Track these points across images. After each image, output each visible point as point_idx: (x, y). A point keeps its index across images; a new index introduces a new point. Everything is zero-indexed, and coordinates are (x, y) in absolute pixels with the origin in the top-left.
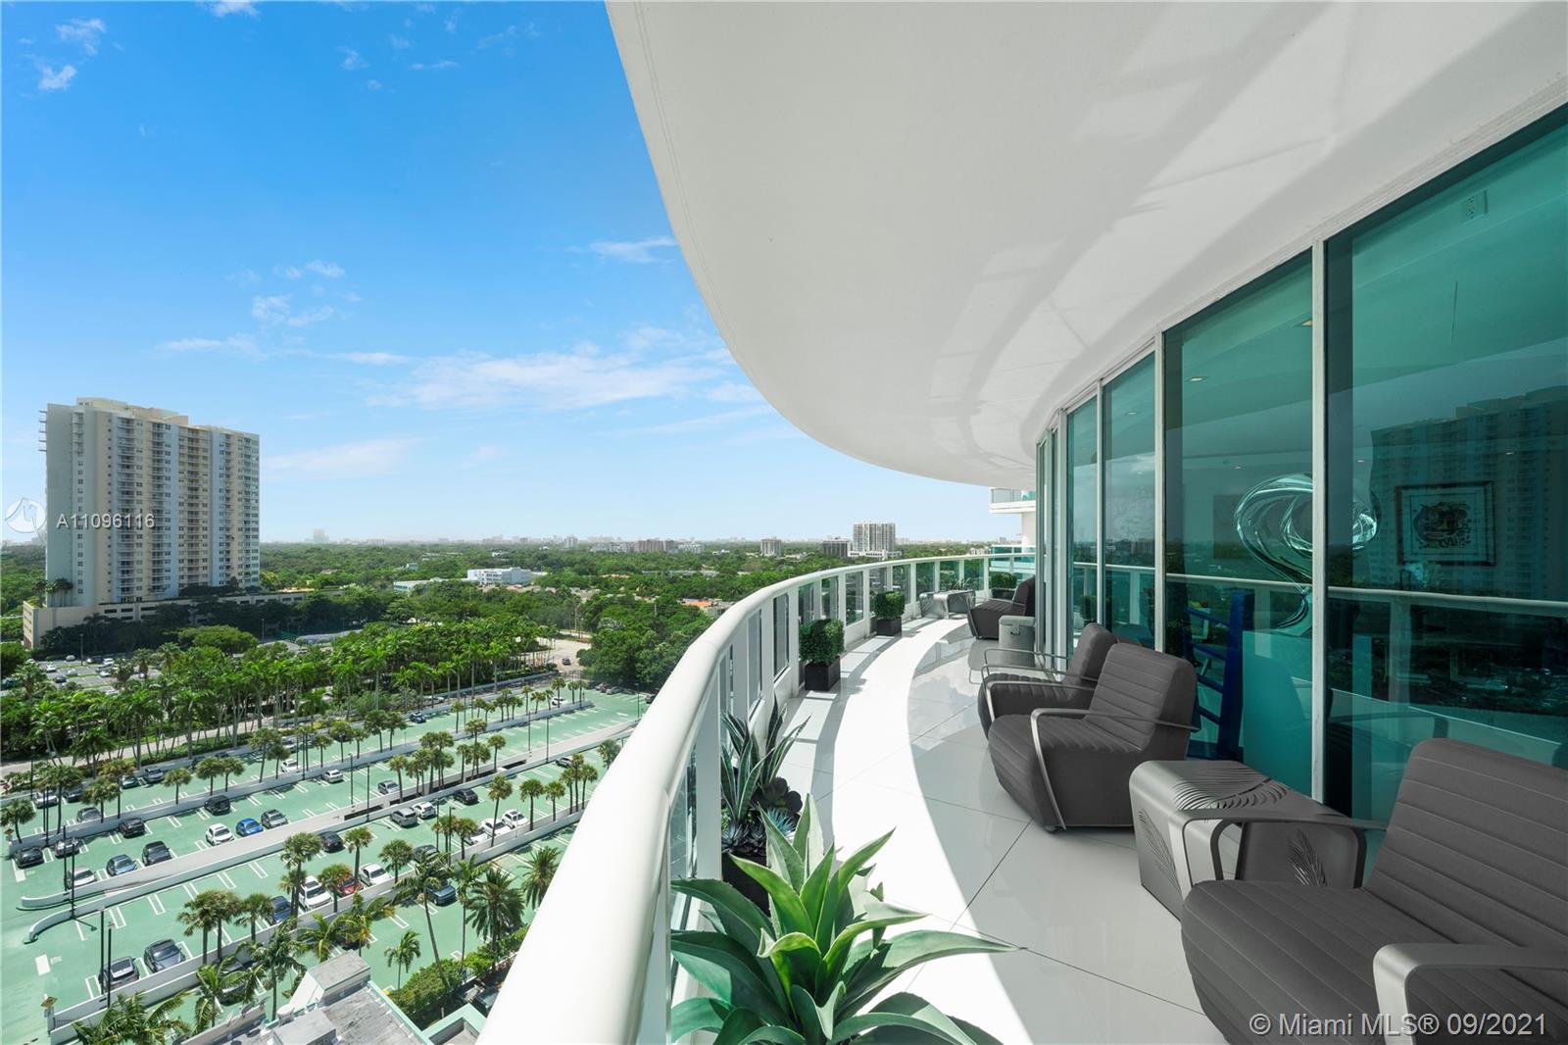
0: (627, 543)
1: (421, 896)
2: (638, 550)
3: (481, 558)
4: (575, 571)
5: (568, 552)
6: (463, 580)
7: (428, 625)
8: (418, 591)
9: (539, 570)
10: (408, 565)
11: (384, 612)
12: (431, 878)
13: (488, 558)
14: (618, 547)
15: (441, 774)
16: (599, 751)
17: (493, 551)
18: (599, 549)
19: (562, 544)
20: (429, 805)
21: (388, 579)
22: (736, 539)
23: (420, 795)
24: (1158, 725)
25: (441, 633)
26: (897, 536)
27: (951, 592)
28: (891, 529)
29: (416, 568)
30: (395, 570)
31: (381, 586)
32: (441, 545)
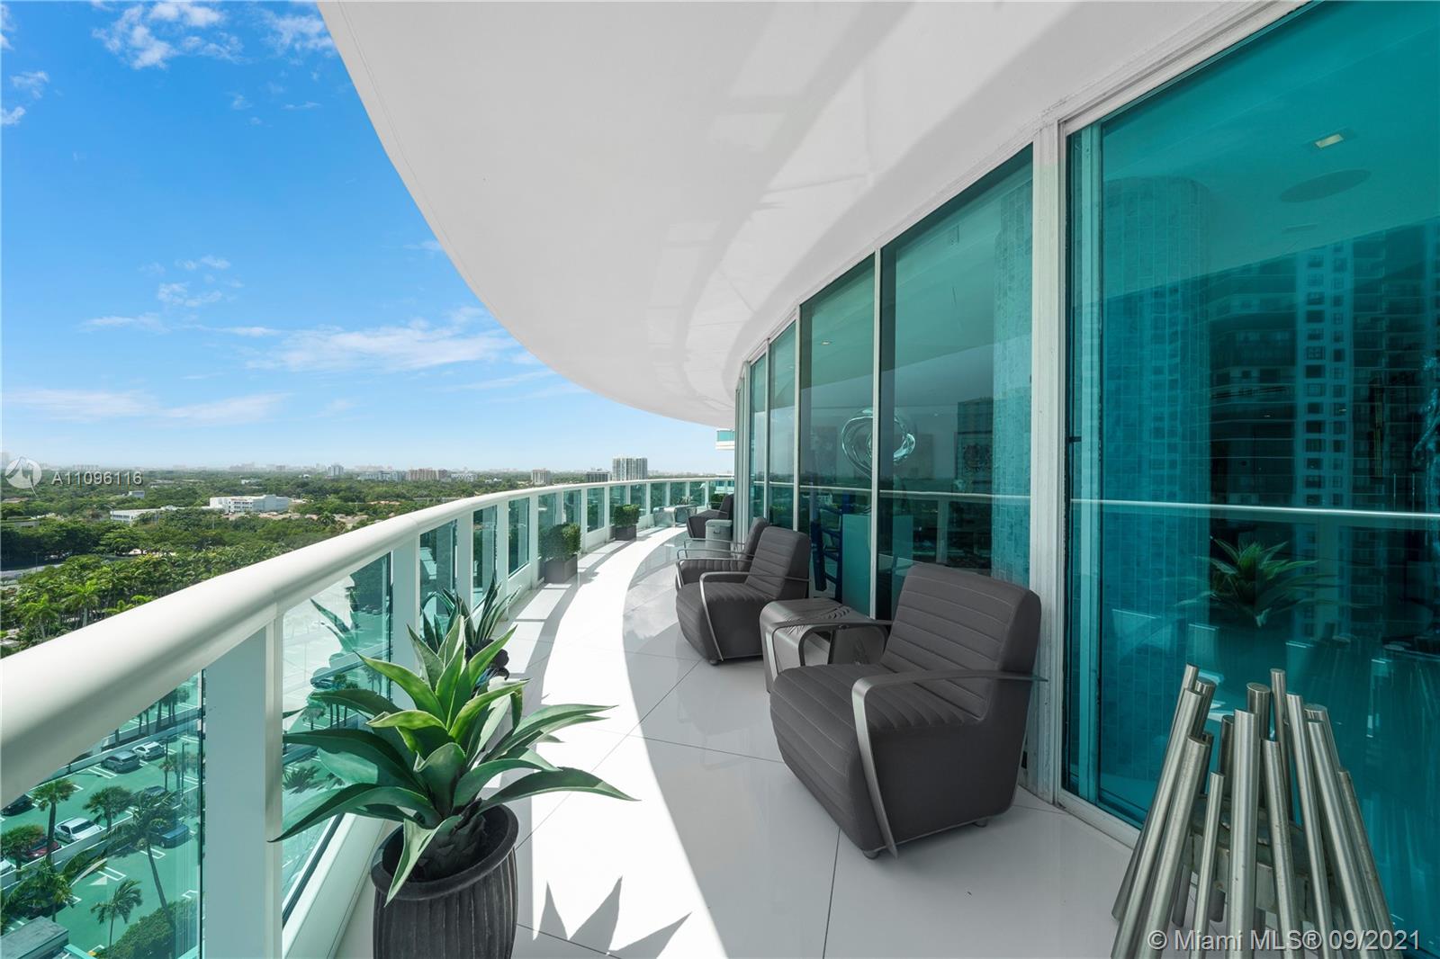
0: (397, 472)
1: (141, 841)
2: (410, 479)
3: (227, 486)
4: (339, 498)
5: (333, 480)
6: (204, 508)
7: (158, 555)
8: (144, 520)
9: (299, 497)
10: (130, 493)
11: (97, 544)
12: (157, 820)
13: (236, 485)
14: (389, 476)
15: (171, 711)
16: (363, 669)
17: (242, 478)
18: (367, 478)
19: (325, 473)
20: (155, 744)
21: (102, 508)
22: (508, 469)
23: (143, 735)
24: (786, 580)
25: (173, 564)
26: (648, 469)
27: (678, 506)
28: (644, 462)
29: (142, 496)
30: (111, 498)
31: (93, 516)
32: (177, 472)
